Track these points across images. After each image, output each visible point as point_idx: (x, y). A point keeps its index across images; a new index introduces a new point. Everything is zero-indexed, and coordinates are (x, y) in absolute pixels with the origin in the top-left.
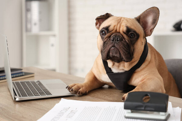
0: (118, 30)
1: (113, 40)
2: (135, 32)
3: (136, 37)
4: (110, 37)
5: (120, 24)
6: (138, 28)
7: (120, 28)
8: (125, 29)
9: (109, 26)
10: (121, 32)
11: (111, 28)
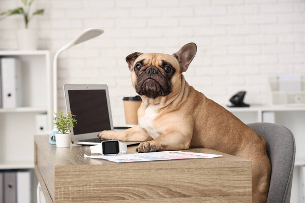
0: (153, 64)
1: (149, 73)
2: (171, 65)
3: (172, 71)
4: (145, 70)
5: (156, 59)
6: (175, 63)
7: (155, 62)
8: (161, 62)
9: (144, 60)
10: (157, 66)
11: (145, 62)
